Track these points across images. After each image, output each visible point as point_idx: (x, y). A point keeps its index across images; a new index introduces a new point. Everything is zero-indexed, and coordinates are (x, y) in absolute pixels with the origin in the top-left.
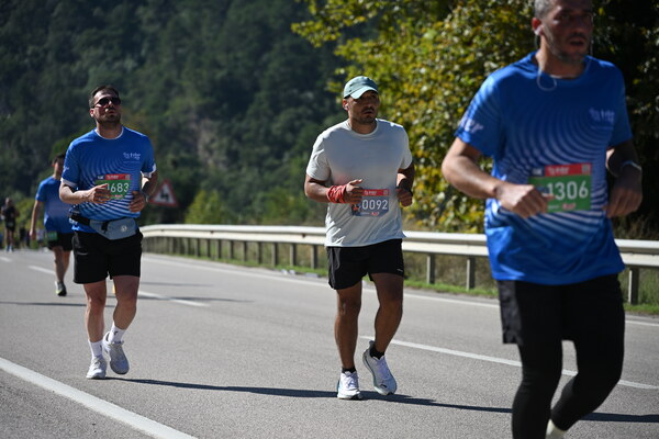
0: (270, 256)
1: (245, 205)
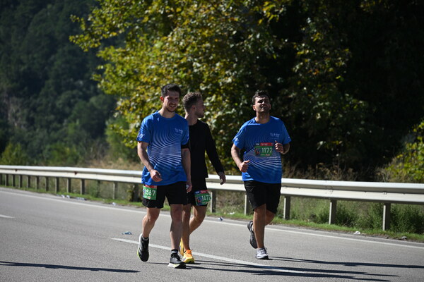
0: (53, 186)
1: (38, 153)
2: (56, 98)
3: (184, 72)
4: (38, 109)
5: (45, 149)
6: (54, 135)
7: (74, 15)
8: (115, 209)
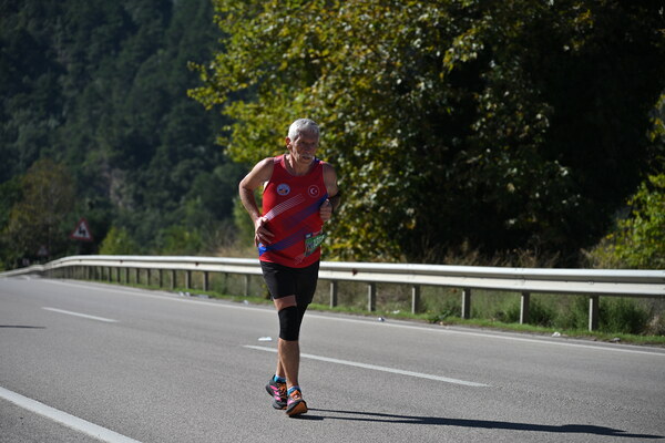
0: (169, 281)
1: (149, 239)
2: (170, 169)
3: (334, 132)
4: (149, 183)
5: (157, 234)
6: (169, 216)
7: (192, 61)
8: (246, 308)
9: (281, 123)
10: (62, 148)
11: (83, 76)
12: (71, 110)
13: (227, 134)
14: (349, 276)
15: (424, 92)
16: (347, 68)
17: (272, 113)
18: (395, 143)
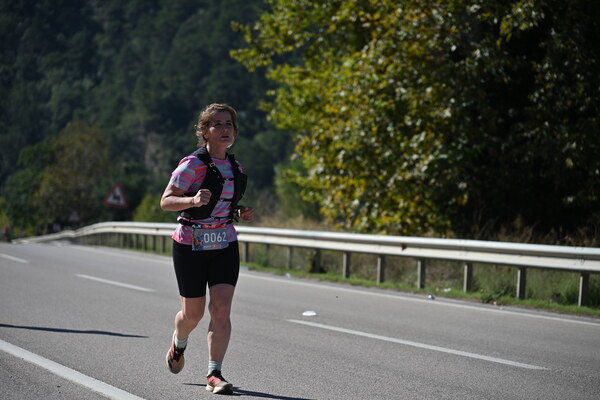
3: (384, 100)
7: (236, 21)
8: (289, 282)
9: (329, 88)
10: (96, 110)
11: (119, 35)
12: (107, 71)
13: (271, 100)
14: (398, 251)
15: (480, 60)
16: (399, 33)
17: (320, 78)
18: (447, 113)
